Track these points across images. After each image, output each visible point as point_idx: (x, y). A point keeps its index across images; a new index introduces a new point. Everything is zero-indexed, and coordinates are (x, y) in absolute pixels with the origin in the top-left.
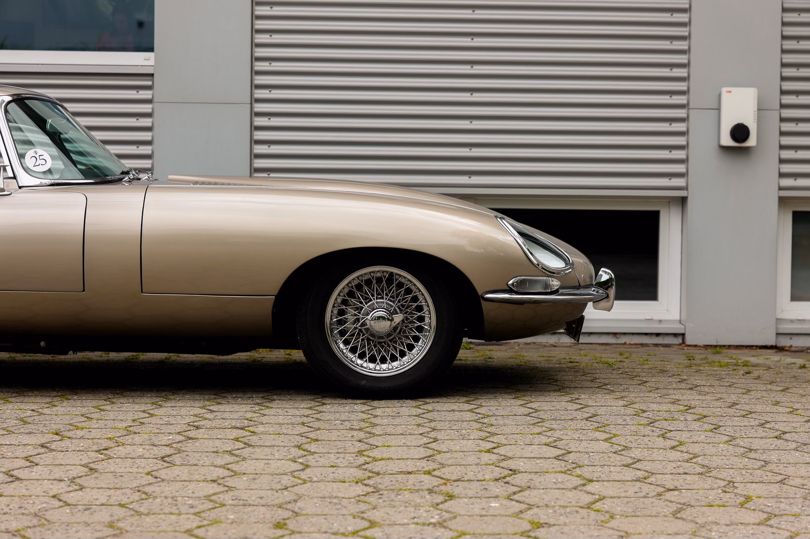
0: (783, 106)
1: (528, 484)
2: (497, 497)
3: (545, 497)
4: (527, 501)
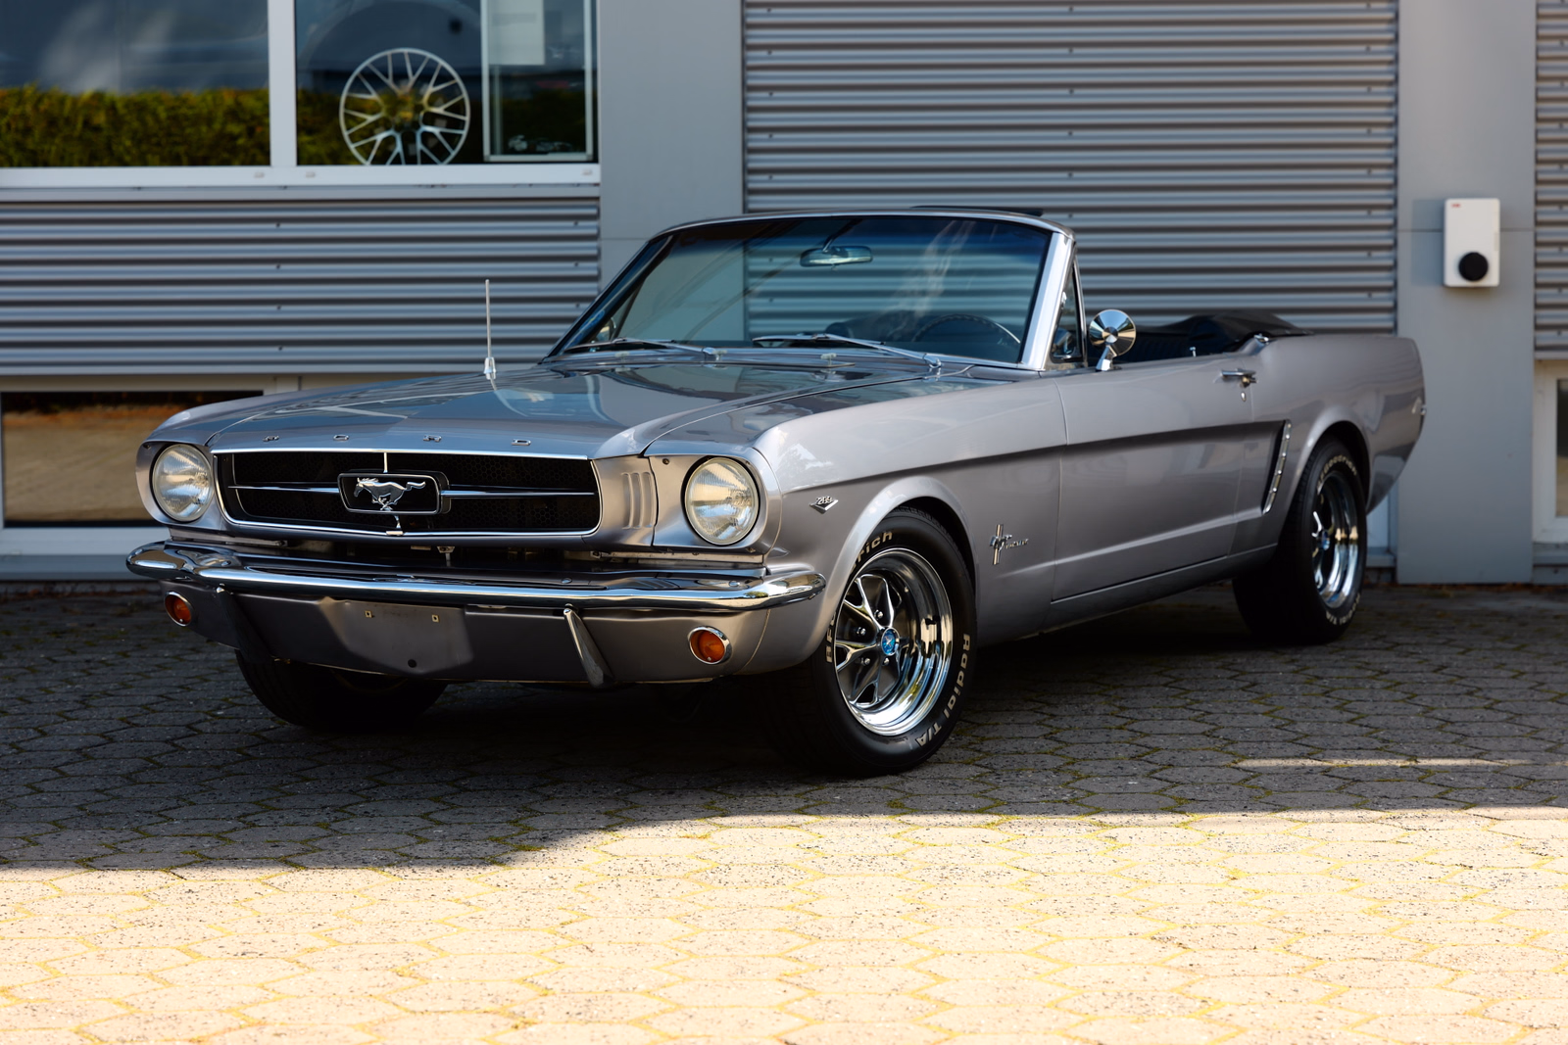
0: (1539, 224)
1: (1171, 762)
2: (1134, 775)
3: (1191, 774)
4: (1171, 778)
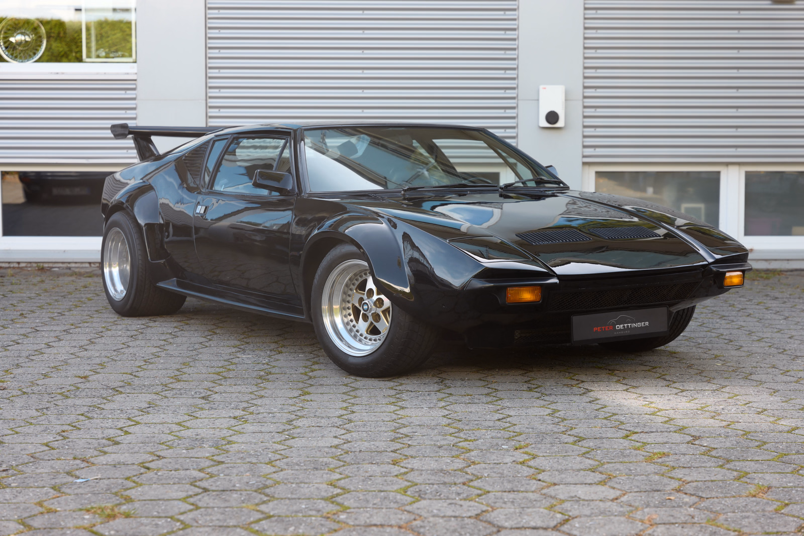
0: (585, 97)
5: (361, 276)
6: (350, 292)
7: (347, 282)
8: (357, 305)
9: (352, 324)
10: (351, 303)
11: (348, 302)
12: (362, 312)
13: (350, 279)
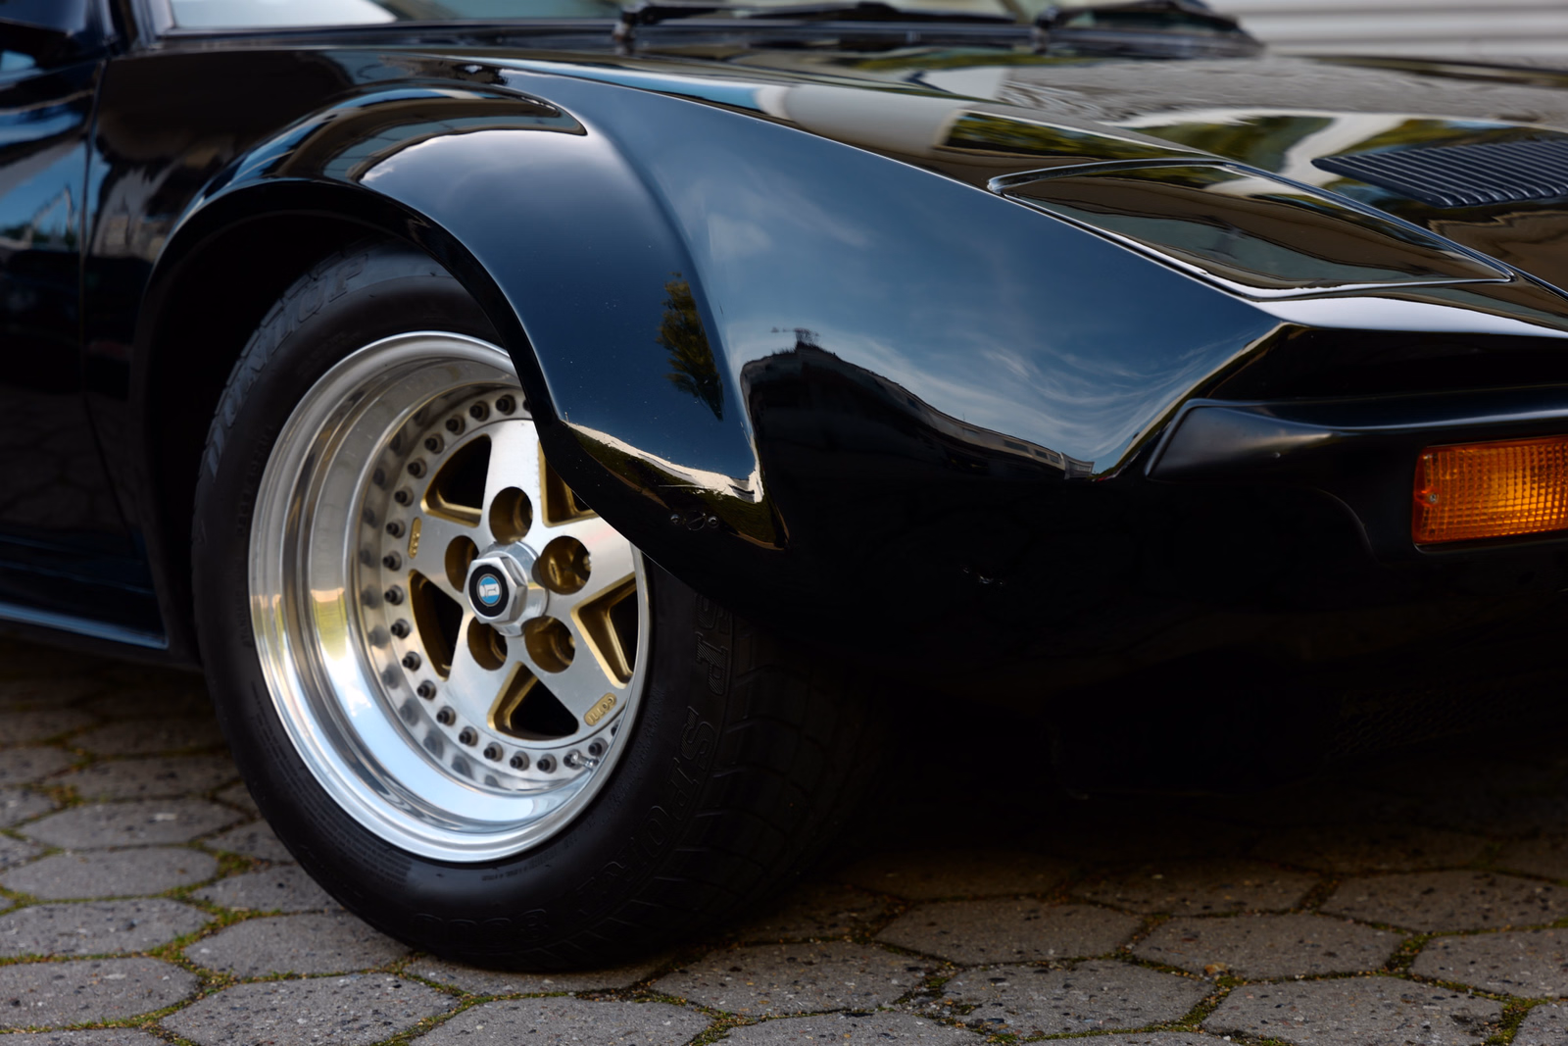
5: (456, 426)
6: (398, 514)
7: (381, 460)
8: (440, 579)
9: (413, 680)
10: (406, 569)
11: (392, 563)
12: (469, 615)
13: (398, 445)
